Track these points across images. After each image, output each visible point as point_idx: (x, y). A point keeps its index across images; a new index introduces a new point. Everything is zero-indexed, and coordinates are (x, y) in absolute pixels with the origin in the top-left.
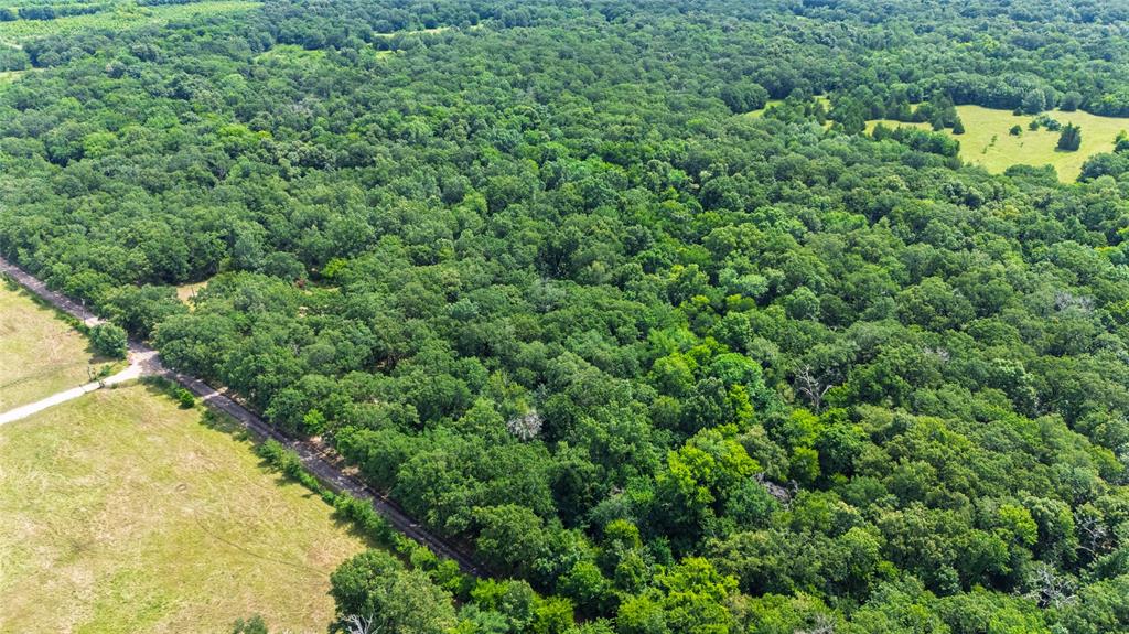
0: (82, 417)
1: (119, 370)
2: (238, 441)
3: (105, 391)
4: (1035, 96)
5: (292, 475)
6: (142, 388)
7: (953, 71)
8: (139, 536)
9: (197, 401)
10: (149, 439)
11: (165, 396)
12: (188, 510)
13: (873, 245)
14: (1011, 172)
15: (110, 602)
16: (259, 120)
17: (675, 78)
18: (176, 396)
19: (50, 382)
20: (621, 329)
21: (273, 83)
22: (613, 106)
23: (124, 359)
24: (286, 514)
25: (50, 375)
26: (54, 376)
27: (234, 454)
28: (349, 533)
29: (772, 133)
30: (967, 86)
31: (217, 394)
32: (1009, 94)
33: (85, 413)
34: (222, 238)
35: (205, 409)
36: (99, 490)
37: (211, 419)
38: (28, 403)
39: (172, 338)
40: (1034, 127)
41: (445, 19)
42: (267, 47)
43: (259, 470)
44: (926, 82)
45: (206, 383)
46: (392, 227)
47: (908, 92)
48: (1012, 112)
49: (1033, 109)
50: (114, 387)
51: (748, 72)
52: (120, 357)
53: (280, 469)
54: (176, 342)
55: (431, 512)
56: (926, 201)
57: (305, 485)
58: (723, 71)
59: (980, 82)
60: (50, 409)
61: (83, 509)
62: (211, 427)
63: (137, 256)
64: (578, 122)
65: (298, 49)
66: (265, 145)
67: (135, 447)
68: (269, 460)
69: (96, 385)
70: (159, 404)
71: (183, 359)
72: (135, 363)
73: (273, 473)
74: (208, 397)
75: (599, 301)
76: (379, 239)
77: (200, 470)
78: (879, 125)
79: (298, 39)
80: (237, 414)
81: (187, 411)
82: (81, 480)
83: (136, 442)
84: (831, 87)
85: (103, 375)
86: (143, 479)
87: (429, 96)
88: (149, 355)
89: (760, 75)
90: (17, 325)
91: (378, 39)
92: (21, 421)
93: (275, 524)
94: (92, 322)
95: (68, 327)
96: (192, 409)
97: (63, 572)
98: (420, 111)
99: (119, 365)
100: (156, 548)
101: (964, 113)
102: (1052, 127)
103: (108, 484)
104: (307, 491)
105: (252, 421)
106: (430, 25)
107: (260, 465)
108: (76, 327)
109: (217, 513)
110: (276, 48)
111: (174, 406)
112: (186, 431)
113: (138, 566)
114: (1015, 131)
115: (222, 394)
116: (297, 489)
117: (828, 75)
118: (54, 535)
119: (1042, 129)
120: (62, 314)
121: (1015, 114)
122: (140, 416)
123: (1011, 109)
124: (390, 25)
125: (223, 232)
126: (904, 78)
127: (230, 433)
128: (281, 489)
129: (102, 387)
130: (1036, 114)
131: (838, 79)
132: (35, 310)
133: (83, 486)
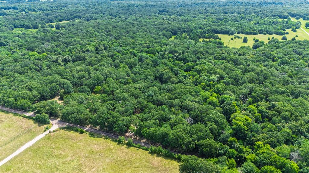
0: (51, 142)
1: (51, 127)
2: (105, 140)
3: (52, 133)
4: (232, 31)
5: (129, 145)
6: (63, 131)
7: (211, 26)
10: (78, 144)
11: (72, 131)
12: (107, 160)
18: (76, 131)
19: (31, 134)
24: (136, 155)
25: (28, 132)
26: (30, 132)
28: (157, 156)
31: (87, 128)
32: (226, 31)
33: (51, 140)
35: (88, 133)
36: (76, 161)
37: (92, 135)
38: (29, 141)
43: (118, 146)
47: (203, 32)
50: (54, 132)
52: (48, 123)
53: (124, 144)
57: (135, 147)
59: (218, 28)
60: (38, 142)
61: (76, 167)
62: (94, 137)
64: (133, 44)
65: (24, 29)
67: (76, 147)
68: (120, 142)
69: (48, 132)
70: (72, 134)
72: (54, 124)
73: (123, 145)
74: (85, 129)
77: (102, 149)
78: (203, 40)
80: (99, 132)
81: (83, 134)
82: (68, 159)
83: (75, 145)
85: (47, 129)
86: (87, 155)
88: (56, 121)
89: (168, 30)
90: (3, 120)
93: (135, 158)
94: (30, 114)
95: (21, 118)
99: (49, 126)
103: (77, 158)
104: (137, 148)
105: (104, 134)
107: (118, 144)
108: (25, 117)
109: (117, 159)
111: (77, 134)
112: (88, 140)
114: (232, 39)
115: (89, 128)
116: (133, 148)
117: (183, 29)
119: (237, 38)
120: (15, 114)
121: (230, 35)
122: (69, 138)
123: (228, 34)
127: (101, 138)
128: (129, 149)
129: (50, 132)
130: (234, 35)
133: (70, 161)
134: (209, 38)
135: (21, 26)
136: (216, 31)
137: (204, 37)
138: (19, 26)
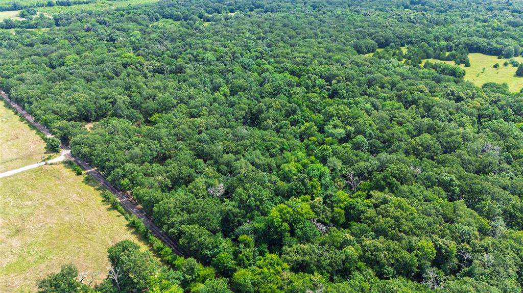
0: (35, 176)
1: (55, 157)
2: (96, 191)
3: (47, 166)
4: (509, 50)
5: (114, 207)
6: (62, 165)
7: (471, 36)
8: (43, 228)
9: (83, 172)
10: (59, 187)
11: (71, 169)
12: (67, 218)
13: (403, 117)
14: (485, 85)
15: (24, 255)
16: (141, 52)
17: (334, 37)
18: (75, 170)
19: (26, 161)
20: (272, 151)
21: (153, 35)
22: (300, 49)
23: (59, 152)
24: (107, 223)
25: (27, 158)
26: (28, 158)
27: (93, 195)
28: (132, 233)
29: (372, 64)
30: (476, 44)
31: (93, 170)
32: (497, 48)
33: (36, 174)
34: (110, 102)
35: (86, 176)
36: (33, 207)
37: (88, 180)
38: (15, 169)
39: (76, 144)
40: (506, 64)
41: (239, 8)
42: (157, 20)
43: (101, 203)
44: (456, 42)
45: (90, 165)
46: (184, 100)
47: (447, 46)
48: (497, 57)
49: (507, 56)
50: (51, 164)
51: (370, 35)
52: (57, 151)
53: (110, 203)
54: (77, 146)
55: (164, 226)
56: (435, 98)
57: (119, 211)
58: (358, 34)
59: (483, 41)
60: (23, 172)
61: (24, 215)
62: (87, 184)
63: (73, 109)
64: (283, 56)
65: (170, 21)
66: (139, 63)
67: (52, 190)
68: (107, 199)
69: (44, 163)
70: (68, 173)
71: (80, 153)
72: (63, 155)
73: (107, 205)
74: (89, 171)
75: (264, 137)
76: (177, 105)
77: (77, 202)
78: (427, 61)
79: (171, 16)
80: (99, 179)
81: (78, 176)
82: (27, 203)
83: (54, 188)
84: (410, 43)
85: (48, 159)
86: (52, 204)
87: (218, 43)
88: (68, 152)
89: (375, 37)
90: (19, 136)
91: (206, 17)
92: (10, 177)
93: (102, 227)
94: (49, 136)
95: (40, 138)
96: (80, 176)
97: (9, 240)
98: (212, 49)
99: (56, 155)
100: (49, 234)
101: (472, 57)
102: (515, 64)
103: (37, 205)
104: (119, 214)
106: (232, 11)
107: (103, 201)
108: (43, 138)
109: (79, 221)
110: (161, 20)
111: (74, 174)
112: (76, 185)
113: (40, 240)
114: (496, 66)
115: (95, 170)
116: (116, 213)
117: (409, 37)
118: (10, 225)
119: (510, 66)
120: (39, 132)
121: (498, 58)
122: (58, 177)
123: (497, 56)
124: (213, 11)
125: (111, 100)
126: (446, 40)
127: (94, 187)
128: (108, 212)
129: (46, 164)
130: (508, 58)
131: (413, 39)
132: (29, 130)
133: (27, 205)
134: (448, 59)
135: (171, 15)
136: (475, 46)
137: (438, 57)
138: (168, 15)
